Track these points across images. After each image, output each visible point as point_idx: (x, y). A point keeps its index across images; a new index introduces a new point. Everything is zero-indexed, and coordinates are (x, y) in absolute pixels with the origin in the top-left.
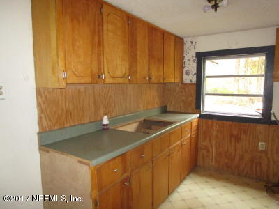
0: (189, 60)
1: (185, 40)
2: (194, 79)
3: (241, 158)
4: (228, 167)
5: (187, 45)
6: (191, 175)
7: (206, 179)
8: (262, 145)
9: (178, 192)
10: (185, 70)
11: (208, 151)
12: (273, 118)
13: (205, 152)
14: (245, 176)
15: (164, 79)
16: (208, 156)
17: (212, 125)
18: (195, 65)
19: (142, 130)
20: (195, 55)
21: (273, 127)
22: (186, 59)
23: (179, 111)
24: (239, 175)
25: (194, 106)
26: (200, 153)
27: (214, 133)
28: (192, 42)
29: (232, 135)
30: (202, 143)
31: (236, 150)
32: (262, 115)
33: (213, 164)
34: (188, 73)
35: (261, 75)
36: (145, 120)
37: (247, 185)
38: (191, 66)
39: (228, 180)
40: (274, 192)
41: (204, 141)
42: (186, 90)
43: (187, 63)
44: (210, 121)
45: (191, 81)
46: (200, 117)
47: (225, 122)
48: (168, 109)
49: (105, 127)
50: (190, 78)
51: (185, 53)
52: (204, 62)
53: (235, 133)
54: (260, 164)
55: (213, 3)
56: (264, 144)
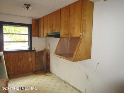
3: (23, 66)
4: (19, 72)
17: (10, 56)
21: (33, 52)
27: (11, 59)
32: (29, 48)
33: (12, 73)
40: (36, 73)
54: (30, 66)
55: (27, 6)
56: (30, 59)
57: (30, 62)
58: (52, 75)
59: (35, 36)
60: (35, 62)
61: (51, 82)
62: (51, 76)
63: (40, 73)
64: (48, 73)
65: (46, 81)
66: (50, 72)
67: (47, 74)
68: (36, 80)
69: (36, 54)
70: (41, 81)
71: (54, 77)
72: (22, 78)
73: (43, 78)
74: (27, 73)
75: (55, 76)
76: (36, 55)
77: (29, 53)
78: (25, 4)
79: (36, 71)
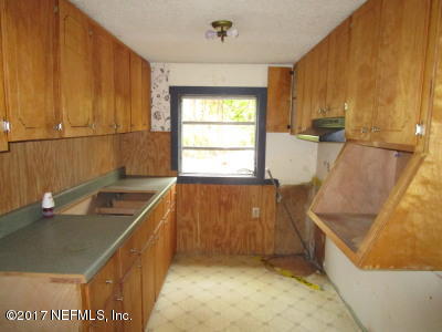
0: (158, 96)
1: (152, 65)
2: (167, 126)
3: (233, 231)
4: (218, 246)
5: (155, 74)
6: (173, 267)
7: (194, 268)
8: (256, 212)
9: (163, 295)
10: (153, 110)
11: (191, 229)
12: (267, 177)
13: (187, 231)
14: (238, 254)
15: (132, 126)
16: (191, 236)
17: (196, 191)
18: (168, 104)
19: (97, 210)
20: (167, 90)
21: (267, 188)
22: (154, 95)
23: (146, 174)
24: (231, 253)
25: (168, 165)
26: (180, 232)
27: (198, 202)
28: (162, 71)
29: (221, 203)
30: (182, 219)
31: (226, 222)
32: (255, 173)
33: (198, 244)
34: (157, 116)
35: (252, 124)
36: (100, 194)
37: (243, 264)
38: (162, 105)
39: (219, 263)
40: (272, 266)
41: (184, 215)
42: (156, 141)
43: (155, 101)
44: (192, 186)
45: (163, 128)
46: (178, 182)
47: (212, 186)
48: (128, 172)
49: (49, 213)
50: (162, 124)
51: (153, 85)
52: (181, 101)
53: (224, 199)
54: (254, 234)
55: (219, 29)
56: (258, 209)
57: (256, 219)
58: (326, 286)
59: (276, 129)
60: (272, 225)
61: (309, 315)
62: (322, 289)
63: (285, 267)
64: (313, 276)
65: (290, 306)
66: (323, 273)
67: (309, 279)
68: (258, 291)
69: (277, 196)
70: (274, 298)
71: (330, 299)
72: (222, 269)
73: (286, 291)
74: (243, 254)
75: (337, 298)
76: (279, 200)
77: (255, 189)
78: (215, 25)
79: (275, 256)
